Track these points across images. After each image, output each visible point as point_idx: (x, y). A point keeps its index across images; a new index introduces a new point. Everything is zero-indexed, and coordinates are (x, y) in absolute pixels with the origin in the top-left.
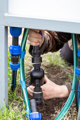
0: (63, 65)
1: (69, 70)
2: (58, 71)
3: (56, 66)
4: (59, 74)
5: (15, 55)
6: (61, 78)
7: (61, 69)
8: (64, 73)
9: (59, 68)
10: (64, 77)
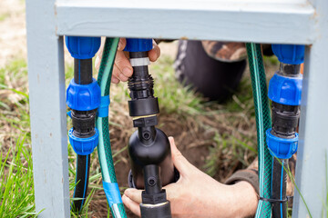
0: (195, 107)
1: (212, 118)
2: (182, 128)
3: (174, 112)
4: (184, 134)
5: (85, 112)
6: (192, 145)
7: (190, 119)
8: (202, 130)
9: (183, 116)
10: (203, 142)
